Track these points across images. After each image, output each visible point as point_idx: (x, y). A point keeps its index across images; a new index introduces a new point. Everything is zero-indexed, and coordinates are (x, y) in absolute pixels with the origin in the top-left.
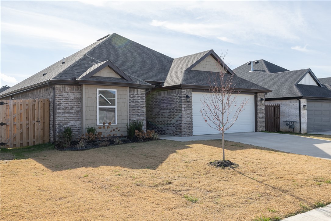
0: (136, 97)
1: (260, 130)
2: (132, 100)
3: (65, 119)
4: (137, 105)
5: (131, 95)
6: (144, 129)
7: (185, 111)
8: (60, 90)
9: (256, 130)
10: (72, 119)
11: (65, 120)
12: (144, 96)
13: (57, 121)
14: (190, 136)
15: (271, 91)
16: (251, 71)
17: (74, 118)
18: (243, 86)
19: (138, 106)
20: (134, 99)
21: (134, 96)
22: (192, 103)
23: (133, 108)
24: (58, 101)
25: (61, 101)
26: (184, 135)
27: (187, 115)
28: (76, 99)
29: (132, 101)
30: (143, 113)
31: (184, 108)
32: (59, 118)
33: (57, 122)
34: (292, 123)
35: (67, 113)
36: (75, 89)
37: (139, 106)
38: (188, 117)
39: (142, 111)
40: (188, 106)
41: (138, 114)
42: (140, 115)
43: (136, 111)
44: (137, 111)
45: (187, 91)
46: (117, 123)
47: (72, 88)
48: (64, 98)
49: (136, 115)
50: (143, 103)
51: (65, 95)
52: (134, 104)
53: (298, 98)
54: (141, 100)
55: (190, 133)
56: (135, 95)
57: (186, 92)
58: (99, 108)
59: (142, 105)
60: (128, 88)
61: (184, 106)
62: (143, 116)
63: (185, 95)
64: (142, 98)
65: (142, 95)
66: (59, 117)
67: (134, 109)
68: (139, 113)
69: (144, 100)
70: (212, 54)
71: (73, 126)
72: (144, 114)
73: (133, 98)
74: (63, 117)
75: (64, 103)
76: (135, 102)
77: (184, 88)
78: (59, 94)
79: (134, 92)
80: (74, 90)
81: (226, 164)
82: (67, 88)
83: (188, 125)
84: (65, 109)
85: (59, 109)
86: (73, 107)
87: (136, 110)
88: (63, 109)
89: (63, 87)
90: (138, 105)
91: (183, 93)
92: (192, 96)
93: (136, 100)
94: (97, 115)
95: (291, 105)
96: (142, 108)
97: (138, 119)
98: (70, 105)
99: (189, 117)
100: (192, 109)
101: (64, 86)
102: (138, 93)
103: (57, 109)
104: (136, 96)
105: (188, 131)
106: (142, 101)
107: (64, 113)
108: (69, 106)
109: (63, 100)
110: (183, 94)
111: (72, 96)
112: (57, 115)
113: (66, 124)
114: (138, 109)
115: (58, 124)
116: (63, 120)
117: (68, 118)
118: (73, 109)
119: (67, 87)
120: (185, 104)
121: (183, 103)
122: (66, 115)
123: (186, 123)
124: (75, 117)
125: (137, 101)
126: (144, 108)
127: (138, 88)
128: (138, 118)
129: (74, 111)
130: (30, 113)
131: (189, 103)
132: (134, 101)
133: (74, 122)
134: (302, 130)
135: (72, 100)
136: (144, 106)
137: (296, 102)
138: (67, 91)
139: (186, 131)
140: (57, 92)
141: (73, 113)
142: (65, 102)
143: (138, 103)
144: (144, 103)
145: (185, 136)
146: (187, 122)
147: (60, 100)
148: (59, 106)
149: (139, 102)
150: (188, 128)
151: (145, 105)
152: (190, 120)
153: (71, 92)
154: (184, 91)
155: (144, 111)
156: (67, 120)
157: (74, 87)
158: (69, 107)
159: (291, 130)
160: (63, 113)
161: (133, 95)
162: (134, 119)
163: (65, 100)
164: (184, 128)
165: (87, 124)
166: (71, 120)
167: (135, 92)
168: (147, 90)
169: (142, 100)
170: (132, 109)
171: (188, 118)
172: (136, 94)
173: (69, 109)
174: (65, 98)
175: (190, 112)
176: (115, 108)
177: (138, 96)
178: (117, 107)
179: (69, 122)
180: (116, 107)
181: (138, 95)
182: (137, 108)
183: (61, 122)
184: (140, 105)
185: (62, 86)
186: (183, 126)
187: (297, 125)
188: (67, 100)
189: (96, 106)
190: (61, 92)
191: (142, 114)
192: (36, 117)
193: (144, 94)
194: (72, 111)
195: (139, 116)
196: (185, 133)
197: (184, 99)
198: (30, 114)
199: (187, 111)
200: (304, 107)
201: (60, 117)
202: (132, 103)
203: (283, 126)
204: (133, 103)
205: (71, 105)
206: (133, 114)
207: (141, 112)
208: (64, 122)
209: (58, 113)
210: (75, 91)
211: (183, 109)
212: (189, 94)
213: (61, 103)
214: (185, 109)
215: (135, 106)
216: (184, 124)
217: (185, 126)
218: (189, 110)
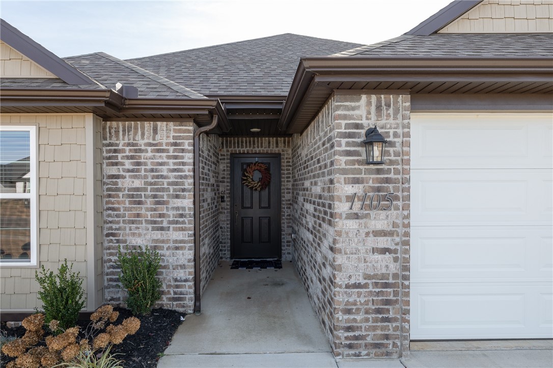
0: (150, 154)
2: (131, 167)
4: (151, 184)
5: (127, 148)
6: (186, 281)
7: (356, 216)
12: (186, 147)
14: (389, 354)
19: (158, 190)
20: (138, 164)
21: (141, 151)
22: (407, 172)
23: (133, 196)
26: (350, 346)
27: (371, 238)
29: (129, 171)
30: (181, 216)
31: (351, 199)
37: (163, 190)
38: (374, 250)
39: (178, 209)
40: (379, 190)
41: (155, 222)
42: (165, 225)
43: (147, 209)
44: (155, 210)
45: (369, 103)
46: (40, 261)
49: (150, 226)
50: (181, 177)
52: (137, 183)
54: (172, 167)
55: (387, 337)
56: (143, 147)
57: (362, 112)
59: (176, 184)
60: (90, 117)
61: (350, 189)
62: (182, 229)
63: (357, 126)
64: (176, 157)
65: (175, 144)
67: (140, 203)
68: (161, 216)
69: (184, 164)
72: (183, 223)
73: (132, 157)
76: (143, 173)
77: (354, 89)
79: (135, 134)
83: (378, 294)
87: (149, 206)
90: (155, 183)
91: (345, 117)
92: (408, 135)
93: (149, 167)
96: (177, 197)
97: (157, 241)
99: (385, 251)
100: (407, 207)
102: (158, 137)
104: (149, 149)
105: (374, 328)
106: (174, 170)
110: (343, 122)
114: (158, 203)
120: (357, 181)
121: (344, 172)
123: (366, 286)
125: (152, 170)
126: (184, 197)
127: (154, 118)
128: (157, 235)
131: (389, 171)
132: (138, 171)
136: (184, 190)
139: (364, 325)
143: (157, 177)
144: (186, 177)
145: (359, 355)
146: (367, 277)
149: (165, 173)
150: (378, 311)
151: (188, 183)
152: (394, 268)
154: (353, 109)
155: (184, 209)
161: (133, 145)
162: (139, 241)
164: (348, 312)
167: (143, 135)
168: (200, 122)
169: (175, 164)
171: (378, 257)
172: (146, 141)
175: (395, 225)
177: (158, 151)
178: (40, 195)
180: (32, 196)
181: (161, 144)
182: (155, 196)
184: (169, 184)
186: (341, 298)
191: (177, 222)
193: (186, 142)
195: (162, 229)
196: (356, 338)
197: (348, 153)
199: (367, 216)
202: (131, 177)
204: (135, 177)
206: (133, 222)
207: (171, 213)
211: (341, 207)
212: (387, 124)
214: (357, 205)
215: (145, 190)
216: (348, 286)
217: (359, 298)
218: (383, 214)
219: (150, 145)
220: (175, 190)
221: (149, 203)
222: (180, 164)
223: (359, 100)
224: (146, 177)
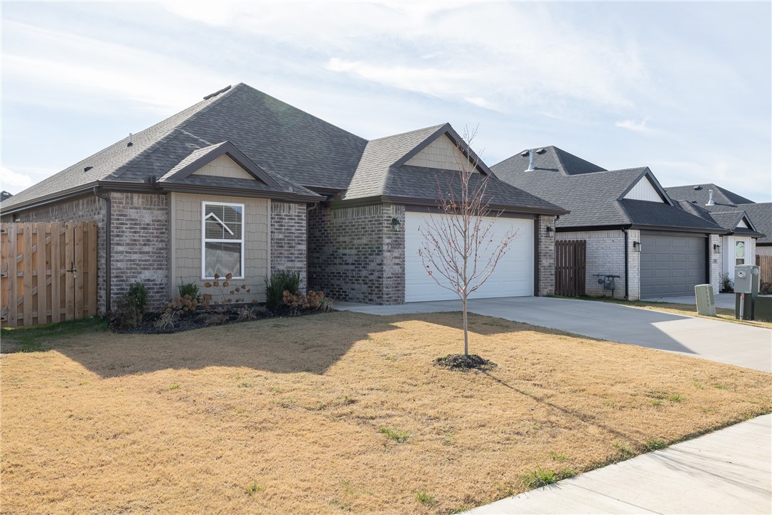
0: (287, 221)
1: (545, 293)
2: (278, 227)
3: (133, 266)
4: (287, 237)
5: (276, 217)
6: (303, 288)
7: (389, 251)
8: (121, 203)
9: (537, 293)
10: (147, 265)
11: (131, 269)
12: (303, 218)
13: (114, 269)
14: (399, 304)
15: (569, 212)
16: (528, 170)
17: (150, 265)
18: (511, 202)
19: (290, 240)
20: (281, 226)
21: (282, 219)
22: (404, 235)
23: (278, 243)
24: (118, 228)
25: (124, 226)
26: (388, 301)
27: (394, 259)
28: (156, 223)
29: (277, 229)
30: (301, 254)
31: (388, 244)
32: (119, 265)
33: (114, 273)
34: (611, 278)
35: (136, 253)
36: (155, 202)
37: (293, 240)
38: (395, 264)
39: (299, 250)
40: (396, 241)
41: (289, 257)
42: (293, 259)
44: (288, 251)
45: (393, 208)
46: (245, 276)
47: (147, 200)
48: (130, 220)
49: (286, 260)
50: (301, 233)
51: (132, 213)
52: (281, 236)
53: (624, 228)
54: (297, 228)
55: (398, 297)
56: (283, 217)
57: (391, 212)
58: (206, 243)
59: (298, 237)
60: (269, 201)
61: (387, 241)
62: (301, 261)
63: (390, 217)
64: (299, 223)
65: (298, 216)
66: (118, 261)
67: (282, 247)
68: (292, 254)
69: (302, 226)
70: (447, 132)
71: (149, 280)
72: (302, 258)
73: (278, 222)
74: (128, 261)
75: (130, 232)
76: (283, 231)
77: (388, 204)
78: (119, 211)
79: (280, 210)
80: (151, 202)
81: (471, 363)
82: (137, 200)
83: (396, 281)
84: (133, 245)
85: (118, 244)
86: (148, 241)
87: (286, 249)
88: (128, 244)
89: (127, 198)
90: (289, 236)
91: (387, 213)
92: (404, 221)
93: (286, 228)
94: (200, 259)
95: (608, 241)
96: (299, 244)
97: (289, 267)
98: (143, 236)
99: (398, 264)
100: (404, 248)
101: (129, 194)
102: (291, 212)
103: (114, 244)
104: (287, 218)
105: (395, 294)
106: (298, 230)
107: (130, 253)
108: (141, 239)
109: (127, 224)
110: (386, 215)
111: (147, 217)
112: (115, 257)
113: (133, 277)
114: (290, 247)
115: (117, 277)
116: (127, 269)
117: (137, 265)
118: (149, 245)
119: (136, 196)
120: (389, 238)
121: (386, 234)
122: (135, 257)
123: (392, 278)
124: (153, 261)
125: (288, 229)
126: (302, 244)
127: (290, 202)
128: (290, 264)
129: (151, 250)
130: (55, 251)
131: (399, 234)
132: (281, 229)
133: (152, 272)
134: (629, 294)
135: (148, 224)
136: (302, 240)
137: (617, 236)
138: (136, 204)
139: (392, 293)
140: (116, 208)
141: (148, 253)
142: (131, 228)
143: (290, 233)
144: (303, 234)
145: (390, 304)
146: (392, 274)
147: (122, 224)
148: (118, 238)
149: (293, 231)
150: (396, 287)
151: (304, 237)
152: (400, 271)
153: (144, 209)
154: (389, 210)
155: (302, 250)
156: (136, 269)
157: (151, 197)
158: (139, 240)
159: (609, 294)
160: (127, 252)
161: (279, 215)
162: (281, 268)
163: (131, 224)
164: (387, 288)
165: (179, 276)
166: (145, 269)
167: (284, 210)
168: (309, 205)
169: (298, 226)
170: (277, 247)
171: (396, 266)
172: (285, 213)
173: (140, 245)
174: (132, 220)
175: (401, 255)
176: (240, 244)
177: (291, 219)
178: (245, 241)
179: (140, 273)
180: (242, 241)
181: (291, 216)
182: (289, 243)
183: (123, 273)
184: (295, 237)
185: (125, 194)
186: (385, 282)
187: (620, 283)
188: (135, 224)
189: (201, 240)
190: (123, 207)
191: (299, 257)
192: (67, 261)
193: (304, 215)
194: (146, 249)
195: (292, 261)
196: (390, 298)
197: (387, 227)
198: (55, 255)
199: (393, 251)
200: (634, 246)
201: (122, 261)
202: (277, 232)
203: (591, 286)
204: (280, 233)
205: (145, 237)
206: (278, 257)
207: (296, 252)
208: (128, 271)
209: (117, 253)
210: (155, 206)
211: (385, 248)
212: (399, 217)
213: (123, 232)
214: (390, 246)
215: (284, 240)
216: (387, 278)
217: (390, 282)
218: (397, 250)
219: (287, 215)
220: (298, 240)
221: (286, 247)
222: (300, 226)
223: (390, 207)
224: (285, 233)
